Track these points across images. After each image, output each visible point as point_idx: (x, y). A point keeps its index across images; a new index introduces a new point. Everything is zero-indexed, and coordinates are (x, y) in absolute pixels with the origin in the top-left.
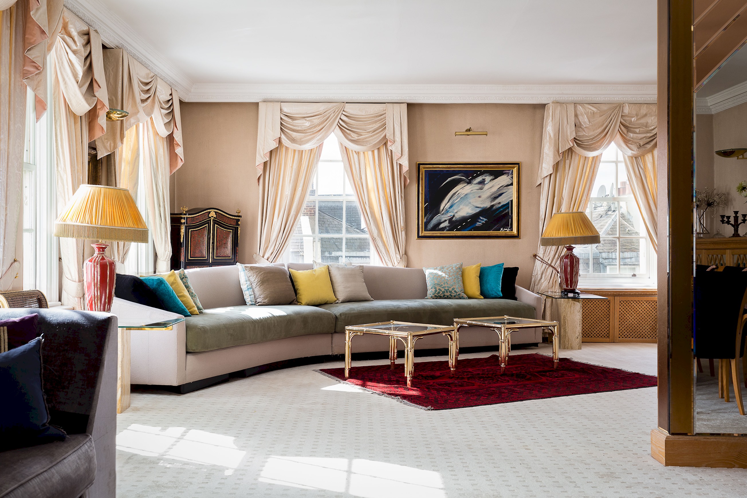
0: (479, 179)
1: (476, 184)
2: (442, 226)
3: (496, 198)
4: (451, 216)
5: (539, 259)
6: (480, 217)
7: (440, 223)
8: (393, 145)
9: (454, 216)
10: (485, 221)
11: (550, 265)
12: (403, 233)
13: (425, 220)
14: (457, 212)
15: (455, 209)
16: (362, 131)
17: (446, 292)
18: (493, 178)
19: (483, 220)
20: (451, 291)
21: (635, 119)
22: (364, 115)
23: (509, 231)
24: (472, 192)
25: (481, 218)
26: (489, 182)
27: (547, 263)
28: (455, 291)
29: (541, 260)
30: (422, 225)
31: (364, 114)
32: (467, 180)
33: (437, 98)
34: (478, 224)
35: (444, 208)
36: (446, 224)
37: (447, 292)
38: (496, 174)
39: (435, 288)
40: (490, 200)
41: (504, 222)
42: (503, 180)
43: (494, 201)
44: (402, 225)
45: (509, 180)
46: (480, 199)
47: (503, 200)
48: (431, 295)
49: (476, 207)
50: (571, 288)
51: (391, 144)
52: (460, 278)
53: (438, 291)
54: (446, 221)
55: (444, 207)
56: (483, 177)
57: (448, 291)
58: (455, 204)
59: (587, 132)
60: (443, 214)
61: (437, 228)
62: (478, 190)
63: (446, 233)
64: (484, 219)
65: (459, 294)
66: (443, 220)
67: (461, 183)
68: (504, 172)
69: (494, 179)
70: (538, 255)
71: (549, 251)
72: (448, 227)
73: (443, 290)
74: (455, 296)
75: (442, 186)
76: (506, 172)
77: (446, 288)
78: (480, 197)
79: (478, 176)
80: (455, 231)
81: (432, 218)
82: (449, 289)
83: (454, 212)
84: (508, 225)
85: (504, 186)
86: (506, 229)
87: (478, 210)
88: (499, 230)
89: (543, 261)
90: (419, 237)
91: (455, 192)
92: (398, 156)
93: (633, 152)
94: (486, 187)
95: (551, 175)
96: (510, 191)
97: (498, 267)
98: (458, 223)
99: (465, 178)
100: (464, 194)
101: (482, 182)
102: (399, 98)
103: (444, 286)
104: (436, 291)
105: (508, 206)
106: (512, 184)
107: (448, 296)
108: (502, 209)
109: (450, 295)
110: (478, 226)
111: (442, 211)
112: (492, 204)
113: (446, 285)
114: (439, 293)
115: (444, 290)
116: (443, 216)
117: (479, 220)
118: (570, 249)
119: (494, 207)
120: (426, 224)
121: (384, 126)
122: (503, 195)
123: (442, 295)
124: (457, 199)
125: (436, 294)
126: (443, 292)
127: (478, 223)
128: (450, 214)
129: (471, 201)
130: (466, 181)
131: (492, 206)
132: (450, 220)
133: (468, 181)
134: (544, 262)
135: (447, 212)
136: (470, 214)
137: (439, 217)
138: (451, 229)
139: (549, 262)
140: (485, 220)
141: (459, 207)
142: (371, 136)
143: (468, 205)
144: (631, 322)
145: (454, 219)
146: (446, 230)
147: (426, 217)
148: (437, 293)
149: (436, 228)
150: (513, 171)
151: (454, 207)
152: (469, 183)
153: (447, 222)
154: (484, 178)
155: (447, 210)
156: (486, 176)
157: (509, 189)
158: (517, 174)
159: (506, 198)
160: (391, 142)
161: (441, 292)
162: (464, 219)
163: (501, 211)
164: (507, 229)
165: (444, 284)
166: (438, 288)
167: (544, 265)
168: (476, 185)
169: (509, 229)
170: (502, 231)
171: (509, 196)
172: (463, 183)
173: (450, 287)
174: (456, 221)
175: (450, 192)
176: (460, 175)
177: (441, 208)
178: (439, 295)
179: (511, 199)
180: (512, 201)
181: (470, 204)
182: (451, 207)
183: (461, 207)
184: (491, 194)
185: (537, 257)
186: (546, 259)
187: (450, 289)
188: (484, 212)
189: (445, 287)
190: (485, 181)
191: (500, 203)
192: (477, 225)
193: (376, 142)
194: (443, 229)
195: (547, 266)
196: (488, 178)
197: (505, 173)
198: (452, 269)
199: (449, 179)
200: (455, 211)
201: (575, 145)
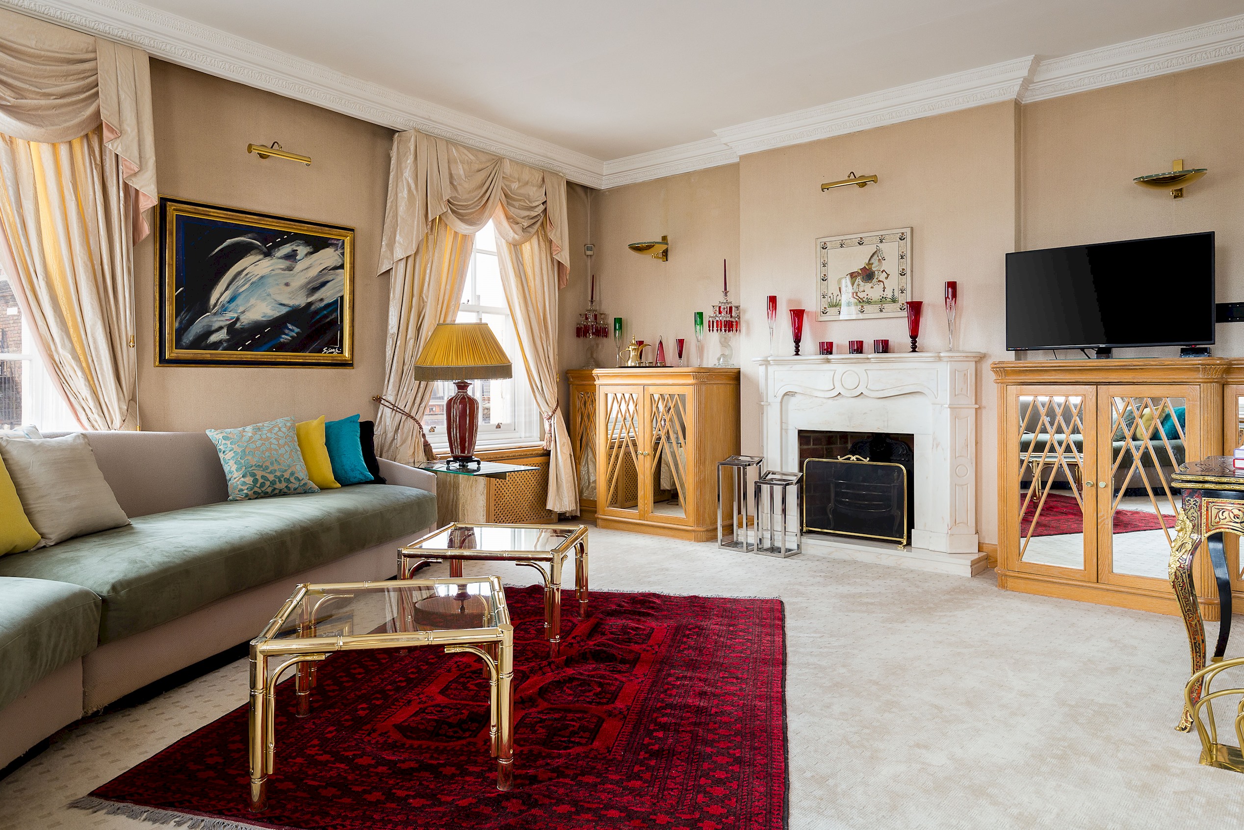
0: (286, 249)
1: (281, 258)
2: (214, 338)
3: (315, 290)
4: (231, 319)
5: (387, 404)
6: (288, 325)
7: (210, 333)
8: (118, 141)
9: (238, 319)
10: (297, 333)
11: (409, 415)
12: (133, 351)
13: (176, 325)
14: (243, 312)
15: (240, 305)
16: (27, 87)
17: (278, 483)
18: (312, 250)
19: (292, 331)
20: (289, 479)
21: (517, 186)
22: (34, 47)
23: (338, 353)
24: (274, 273)
25: (290, 327)
26: (303, 258)
27: (403, 413)
28: (297, 479)
29: (391, 407)
30: (171, 334)
31: (33, 43)
32: (263, 247)
33: (213, 61)
34: (285, 338)
35: (217, 301)
36: (222, 335)
37: (280, 481)
38: (317, 244)
39: (253, 475)
40: (303, 293)
41: (328, 337)
42: (327, 257)
43: (313, 296)
44: (130, 333)
45: (337, 257)
46: (288, 289)
47: (327, 295)
48: (245, 491)
49: (281, 304)
50: (462, 454)
51: (112, 136)
52: (298, 448)
53: (261, 481)
54: (221, 328)
55: (218, 299)
56: (293, 247)
57: (282, 479)
58: (240, 294)
59: (460, 193)
60: (215, 314)
61: (203, 344)
62: (283, 270)
63: (221, 354)
64: (294, 328)
65: (305, 484)
66: (216, 326)
67: (251, 253)
68: (329, 242)
69: (312, 253)
70: (384, 397)
71: (405, 390)
72: (227, 341)
73: (271, 477)
74: (295, 489)
75: (214, 253)
76: (333, 241)
77: (278, 474)
78: (287, 284)
79: (284, 243)
80: (240, 350)
81: (191, 322)
82: (283, 475)
83: (239, 311)
84: (336, 342)
85: (329, 268)
86: (331, 351)
87: (284, 310)
88: (321, 351)
89: (395, 408)
90: (163, 361)
91: (240, 269)
92: (131, 169)
93: (516, 236)
94: (299, 266)
95: (407, 257)
96: (339, 278)
97: (351, 422)
98: (246, 334)
99: (259, 244)
100: (258, 276)
101: (291, 257)
102: (124, 34)
103: (271, 468)
104: (255, 481)
105: (336, 305)
106: (342, 267)
107: (281, 490)
108: (325, 312)
109: (286, 487)
110: (284, 342)
111: (214, 308)
112: (310, 300)
113: (276, 467)
114: (262, 485)
115: (273, 479)
116: (215, 319)
117: (287, 331)
118: (462, 387)
119: (313, 307)
120: (180, 333)
121: (92, 91)
122: (329, 285)
123: (269, 490)
124: (244, 285)
125: (256, 489)
126: (273, 483)
127: (283, 336)
128: (231, 315)
129: (271, 291)
130: (262, 251)
131: (310, 304)
132: (231, 328)
133: (265, 250)
134: (398, 410)
135: (224, 309)
136: (269, 317)
137: (206, 320)
138: (232, 346)
139: (407, 410)
140: (297, 330)
141: (248, 301)
142: (54, 107)
143: (265, 299)
144: (508, 499)
145: (238, 325)
146: (221, 348)
147: (179, 319)
148: (258, 485)
149: (200, 342)
150: (343, 241)
151: (239, 301)
152: (268, 254)
153: (225, 330)
154: (295, 248)
155: (223, 306)
156: (298, 246)
157: (337, 275)
158: (350, 249)
159: (332, 291)
160: (112, 130)
161: (268, 483)
162: (257, 327)
163: (325, 315)
164: (334, 350)
165: (272, 464)
166: (259, 474)
167: (399, 416)
168: (281, 260)
169: (337, 351)
170: (325, 353)
171: (337, 289)
172: (256, 254)
173: (286, 470)
174: (243, 330)
175: (231, 270)
176: (249, 235)
177: (213, 301)
178: (263, 489)
179: (340, 295)
180: (342, 298)
181: (268, 298)
182: (232, 300)
183: (252, 301)
184: (307, 280)
185: (383, 402)
186: (400, 404)
187: (287, 475)
188: (295, 315)
189: (275, 471)
190: (296, 255)
191: (322, 300)
192: (282, 340)
193: (72, 123)
194: (215, 346)
195: (404, 417)
196: (302, 250)
197: (332, 244)
198: (280, 430)
199: (229, 242)
200: (241, 309)
201: (449, 211)
